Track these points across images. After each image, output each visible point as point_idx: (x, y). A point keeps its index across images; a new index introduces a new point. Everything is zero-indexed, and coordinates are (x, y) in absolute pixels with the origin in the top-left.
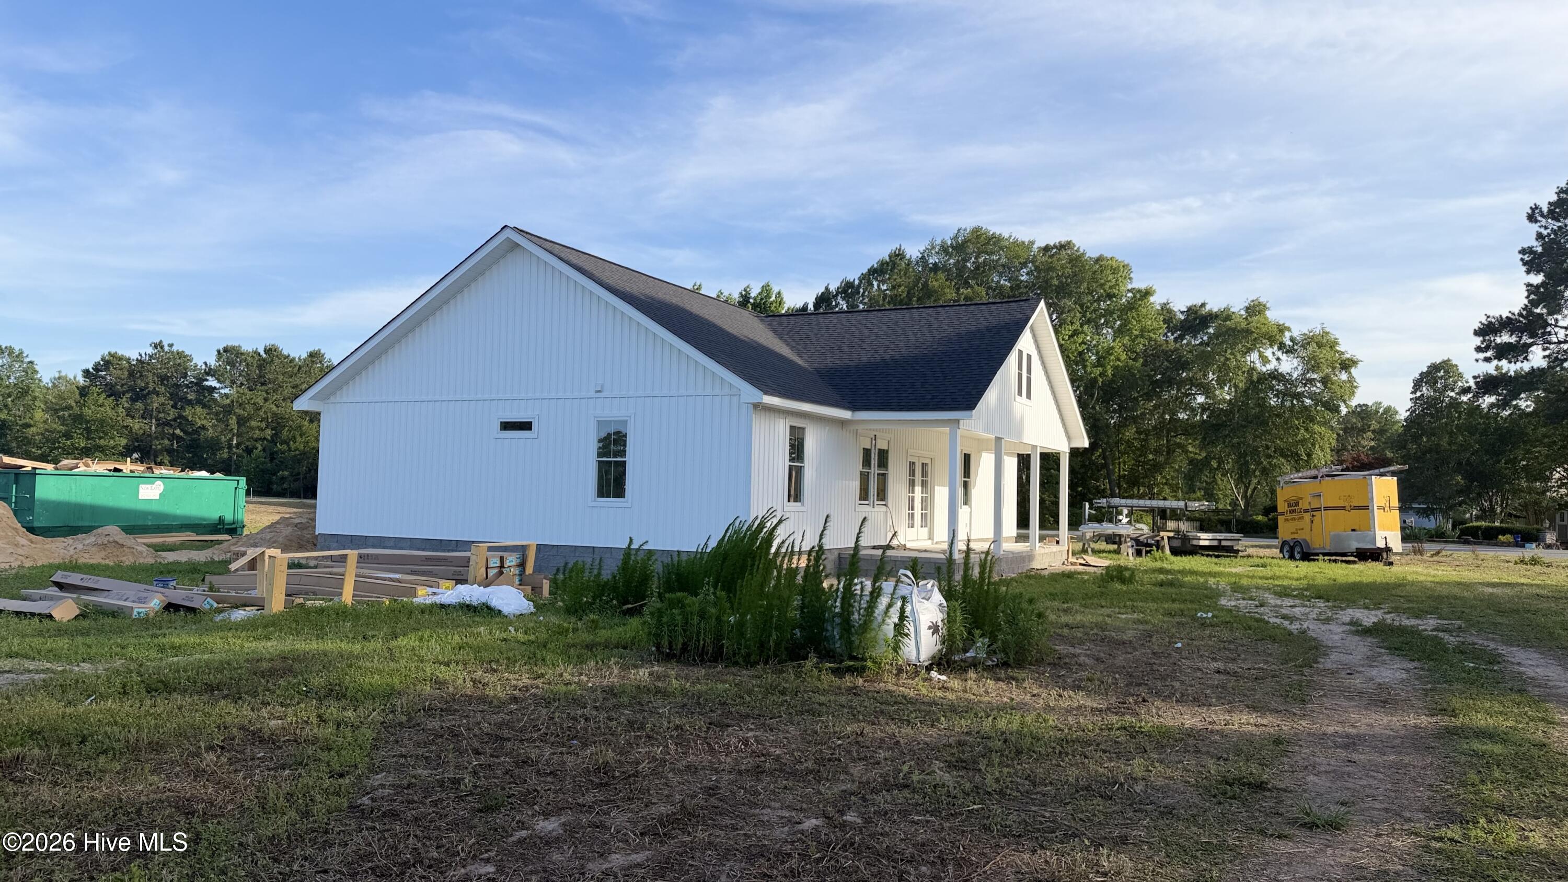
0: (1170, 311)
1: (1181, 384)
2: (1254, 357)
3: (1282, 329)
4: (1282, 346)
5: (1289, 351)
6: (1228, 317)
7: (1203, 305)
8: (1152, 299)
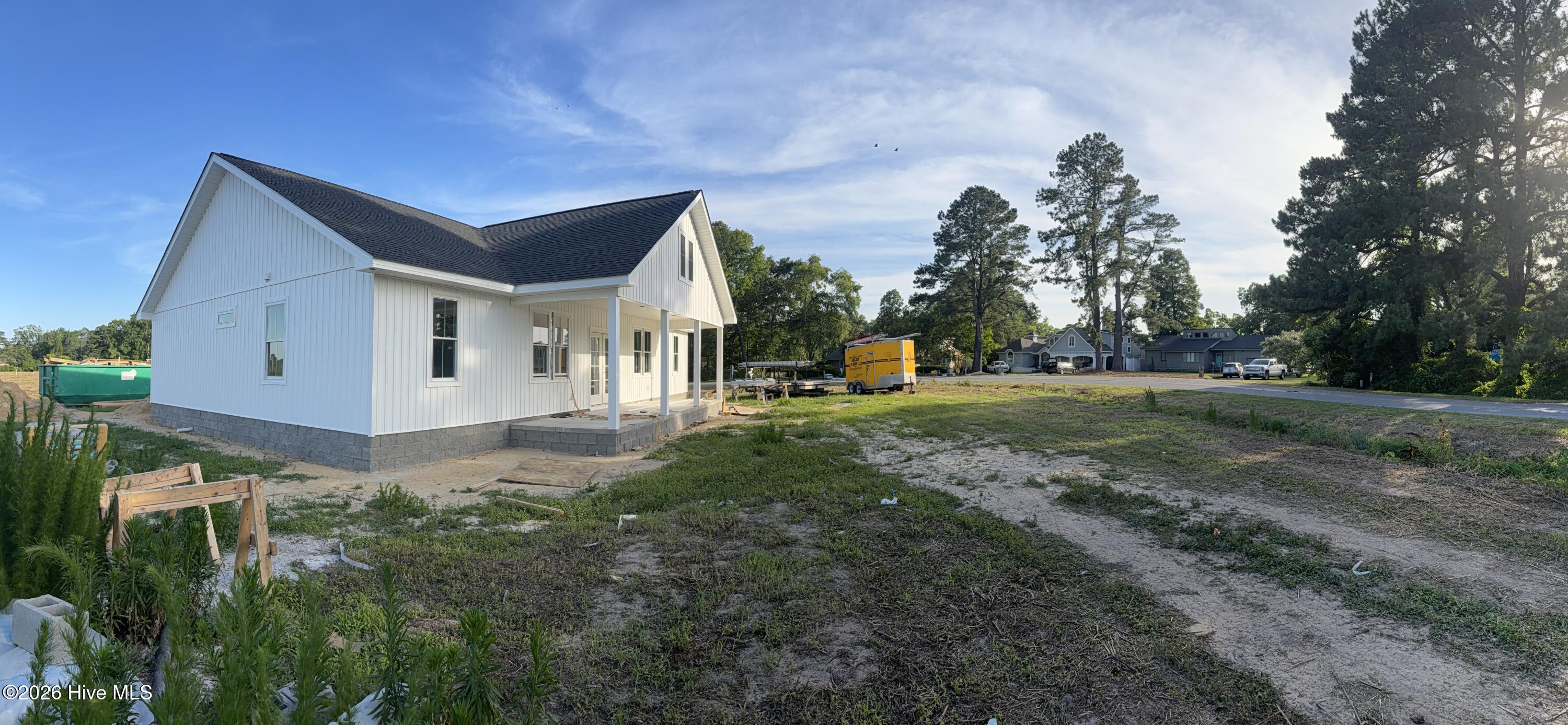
0: (772, 261)
1: (777, 300)
2: (814, 284)
3: (827, 270)
4: (826, 280)
5: (830, 282)
6: (800, 263)
7: (788, 259)
8: (764, 252)
